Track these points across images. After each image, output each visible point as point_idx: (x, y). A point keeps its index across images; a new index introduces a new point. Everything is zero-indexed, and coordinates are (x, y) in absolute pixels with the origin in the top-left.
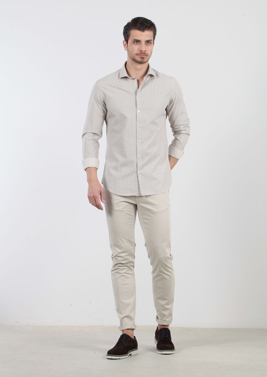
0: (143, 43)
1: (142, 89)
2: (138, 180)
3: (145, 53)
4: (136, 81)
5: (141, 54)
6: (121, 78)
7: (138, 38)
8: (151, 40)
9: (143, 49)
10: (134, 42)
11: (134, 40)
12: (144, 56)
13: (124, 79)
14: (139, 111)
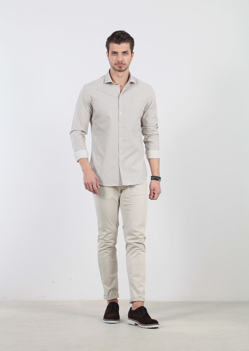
0: (120, 54)
1: (123, 94)
2: (120, 172)
3: (122, 63)
4: (119, 86)
5: (118, 64)
6: (106, 83)
7: (115, 51)
8: (127, 51)
9: (120, 60)
10: (113, 54)
11: (112, 52)
12: (122, 65)
13: (109, 84)
14: (121, 113)
